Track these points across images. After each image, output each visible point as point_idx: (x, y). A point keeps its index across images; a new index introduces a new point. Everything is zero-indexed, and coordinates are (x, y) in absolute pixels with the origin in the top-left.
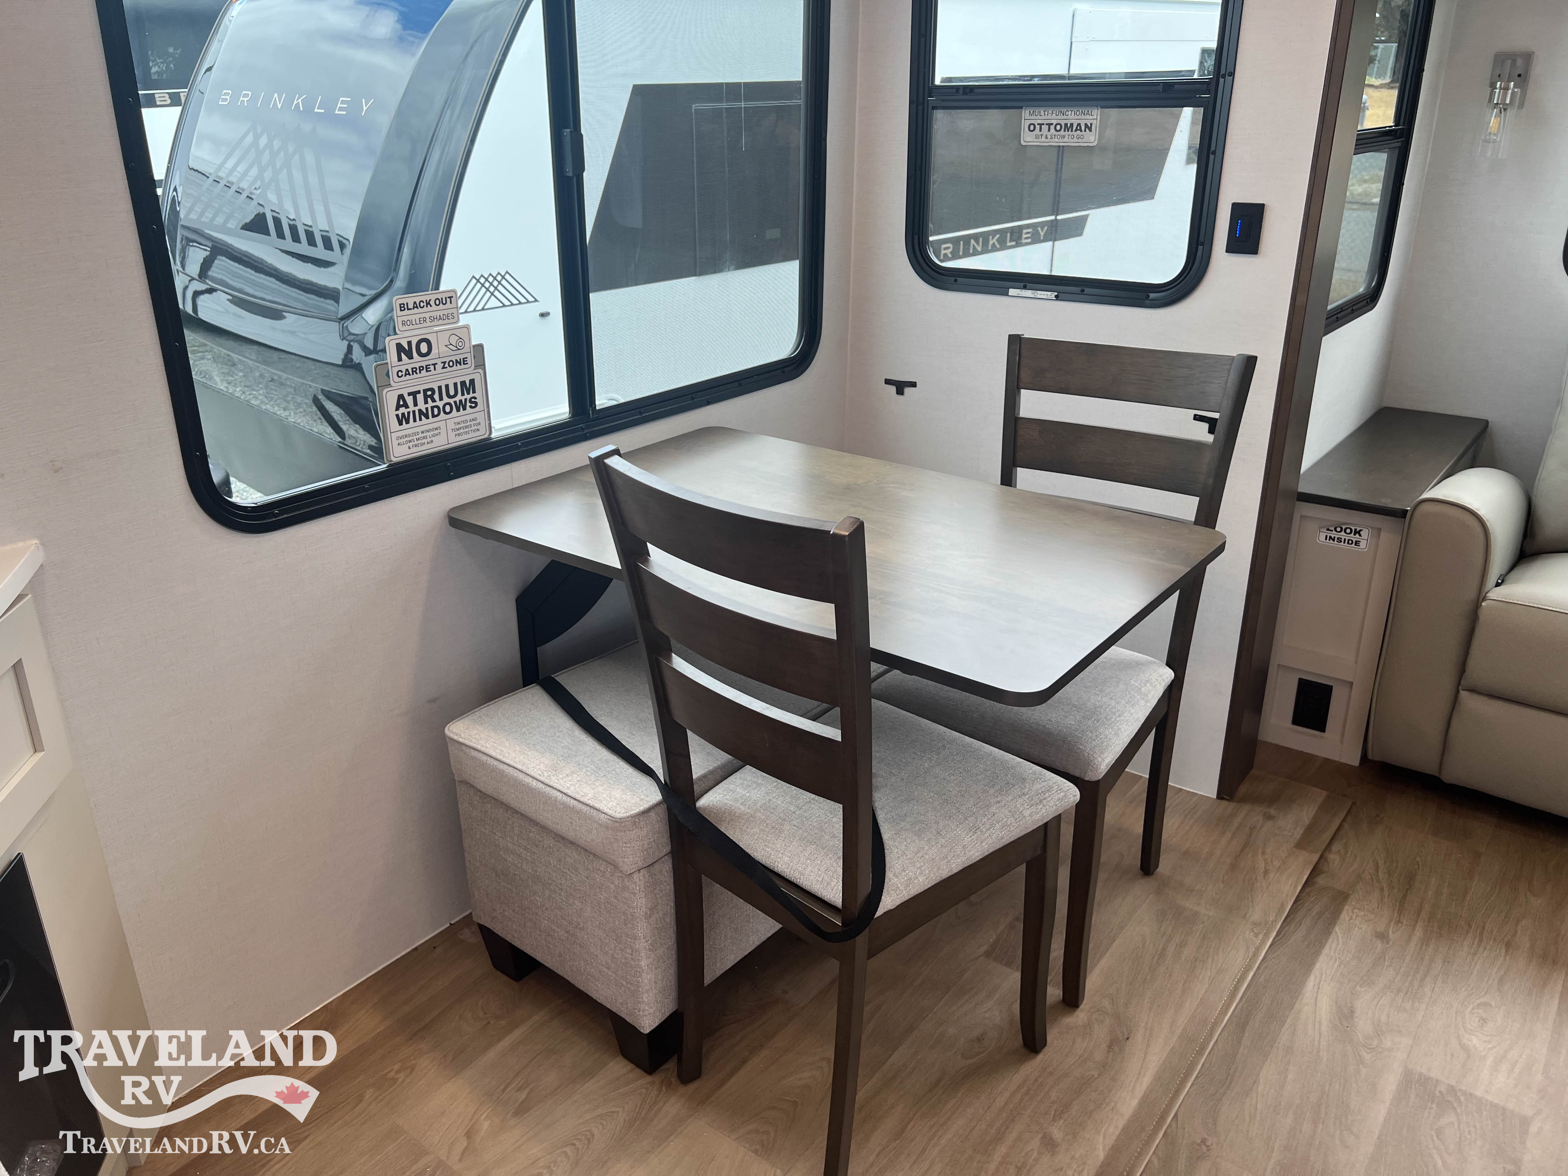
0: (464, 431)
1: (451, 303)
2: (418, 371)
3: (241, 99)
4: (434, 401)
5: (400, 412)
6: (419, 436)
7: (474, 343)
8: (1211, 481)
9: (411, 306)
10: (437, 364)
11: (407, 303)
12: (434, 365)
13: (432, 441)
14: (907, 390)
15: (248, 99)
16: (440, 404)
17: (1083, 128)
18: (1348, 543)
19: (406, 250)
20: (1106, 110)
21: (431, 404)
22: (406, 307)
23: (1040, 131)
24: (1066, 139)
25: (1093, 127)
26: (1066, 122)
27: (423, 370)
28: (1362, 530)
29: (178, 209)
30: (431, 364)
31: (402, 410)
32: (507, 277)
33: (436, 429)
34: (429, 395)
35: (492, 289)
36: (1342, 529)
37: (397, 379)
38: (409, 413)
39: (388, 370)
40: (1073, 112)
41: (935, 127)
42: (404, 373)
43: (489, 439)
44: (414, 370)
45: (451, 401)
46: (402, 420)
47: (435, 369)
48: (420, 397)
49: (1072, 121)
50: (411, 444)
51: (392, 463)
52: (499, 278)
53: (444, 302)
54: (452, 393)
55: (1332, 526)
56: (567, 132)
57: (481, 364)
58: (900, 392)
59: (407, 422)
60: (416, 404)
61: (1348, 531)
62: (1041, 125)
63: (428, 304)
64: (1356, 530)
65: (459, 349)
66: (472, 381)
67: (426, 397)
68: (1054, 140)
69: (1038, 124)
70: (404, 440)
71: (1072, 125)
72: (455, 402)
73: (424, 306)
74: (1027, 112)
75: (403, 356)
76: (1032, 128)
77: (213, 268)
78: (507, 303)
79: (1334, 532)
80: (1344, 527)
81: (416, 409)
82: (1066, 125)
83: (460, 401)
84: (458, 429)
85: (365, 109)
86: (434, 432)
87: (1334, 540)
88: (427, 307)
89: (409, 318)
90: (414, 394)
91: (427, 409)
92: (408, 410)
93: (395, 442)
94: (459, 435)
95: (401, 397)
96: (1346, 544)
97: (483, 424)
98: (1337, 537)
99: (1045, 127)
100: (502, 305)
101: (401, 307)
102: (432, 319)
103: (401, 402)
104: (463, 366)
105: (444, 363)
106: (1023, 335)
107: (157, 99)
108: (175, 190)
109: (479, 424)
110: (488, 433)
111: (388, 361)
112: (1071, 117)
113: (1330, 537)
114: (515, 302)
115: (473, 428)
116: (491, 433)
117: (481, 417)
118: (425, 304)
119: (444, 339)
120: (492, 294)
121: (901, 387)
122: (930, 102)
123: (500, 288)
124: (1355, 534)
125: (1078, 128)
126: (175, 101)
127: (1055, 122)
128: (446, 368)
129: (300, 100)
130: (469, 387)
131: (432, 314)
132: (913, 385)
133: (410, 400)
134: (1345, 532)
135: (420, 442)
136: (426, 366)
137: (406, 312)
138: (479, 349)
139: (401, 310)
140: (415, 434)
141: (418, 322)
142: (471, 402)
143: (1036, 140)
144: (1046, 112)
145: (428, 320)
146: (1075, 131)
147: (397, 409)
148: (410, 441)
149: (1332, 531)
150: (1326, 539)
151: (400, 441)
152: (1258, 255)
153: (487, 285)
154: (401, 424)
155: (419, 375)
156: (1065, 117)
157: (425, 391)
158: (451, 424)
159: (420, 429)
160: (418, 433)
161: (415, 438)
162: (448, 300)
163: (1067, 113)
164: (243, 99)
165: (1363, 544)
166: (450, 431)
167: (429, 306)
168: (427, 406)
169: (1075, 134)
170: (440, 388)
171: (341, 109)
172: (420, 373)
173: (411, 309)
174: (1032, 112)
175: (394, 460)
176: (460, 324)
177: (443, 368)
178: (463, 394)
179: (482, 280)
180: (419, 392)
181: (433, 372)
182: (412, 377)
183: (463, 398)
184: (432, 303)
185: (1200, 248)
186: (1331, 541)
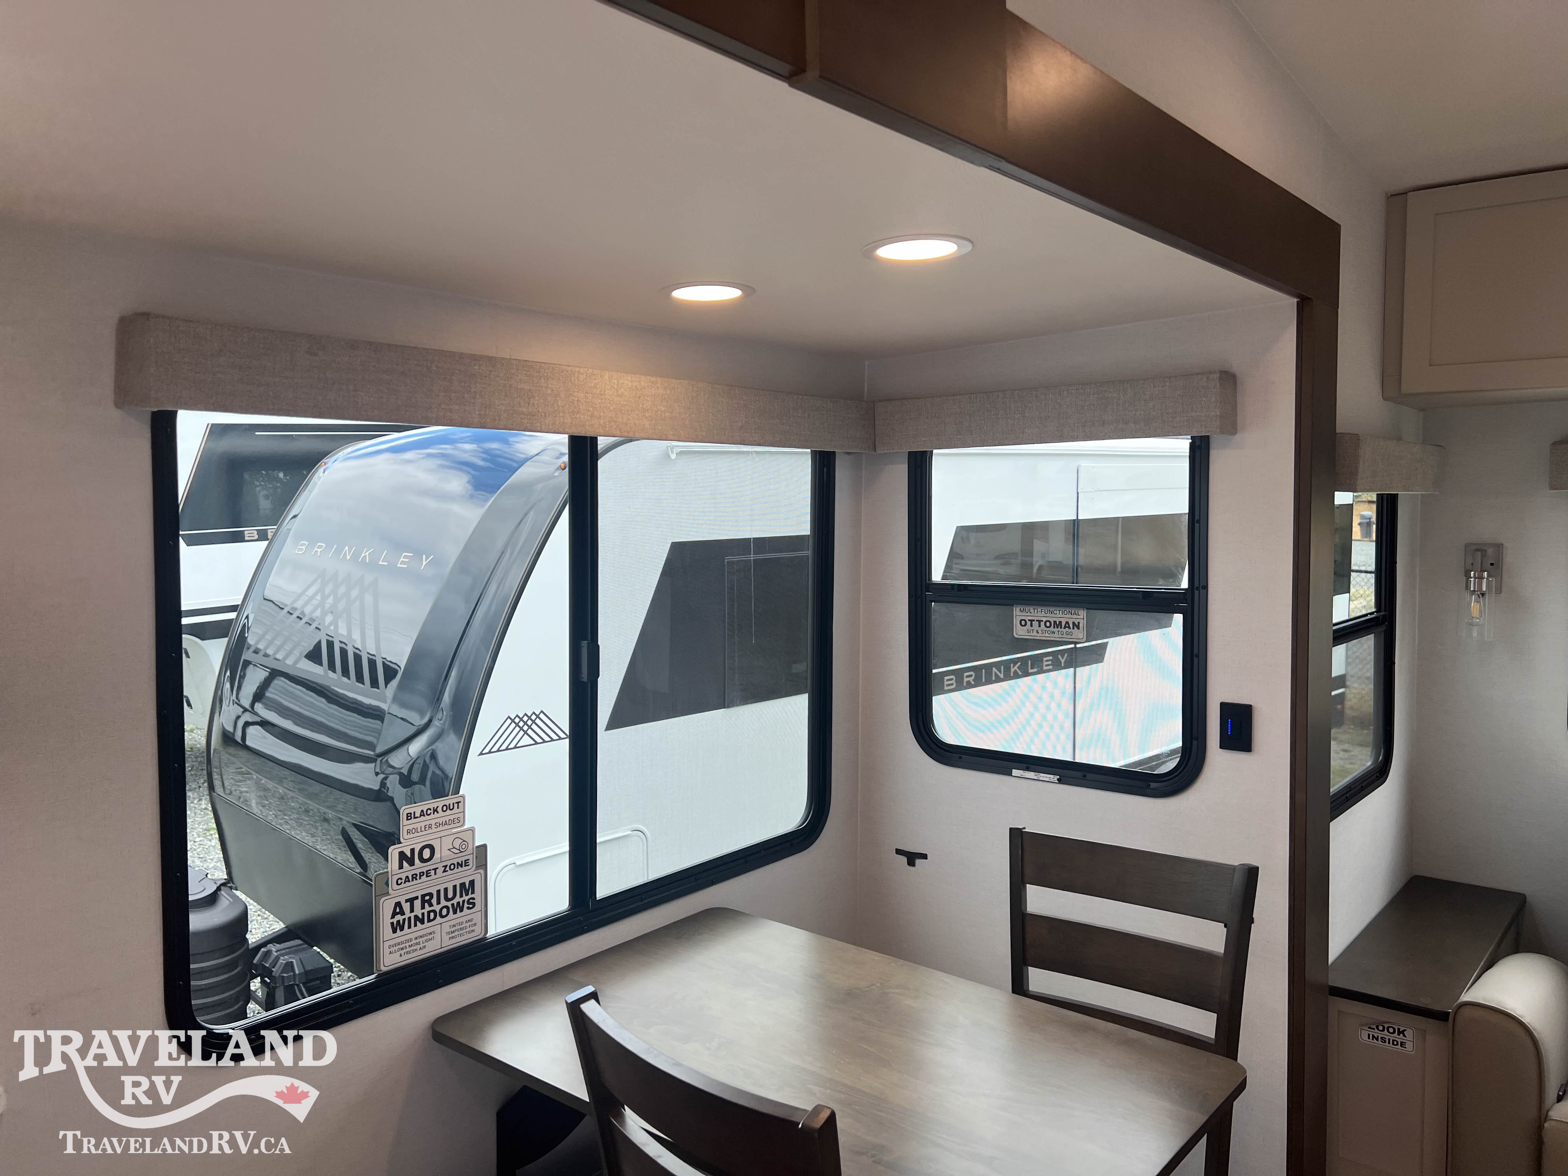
0: (459, 933)
1: (458, 808)
2: (418, 877)
3: (316, 549)
4: (431, 905)
5: (395, 920)
6: (412, 943)
7: (477, 844)
8: (1227, 997)
9: (417, 815)
10: (437, 868)
11: (414, 812)
12: (435, 869)
13: (425, 947)
14: (918, 862)
15: (321, 550)
16: (437, 908)
17: (1071, 626)
18: (1393, 1044)
19: (454, 674)
20: (1091, 611)
21: (427, 908)
22: (413, 816)
23: (1031, 626)
24: (1056, 635)
25: (1081, 625)
26: (1055, 619)
27: (423, 875)
28: (1406, 1030)
29: (246, 635)
30: (431, 869)
31: (399, 917)
32: (542, 716)
33: (431, 934)
34: (426, 899)
35: (525, 728)
36: (1384, 1027)
37: (396, 887)
38: (404, 920)
39: (388, 878)
40: (1061, 612)
41: (933, 617)
42: (403, 881)
43: (485, 938)
44: (414, 877)
45: (449, 904)
46: (396, 927)
47: (435, 874)
48: (418, 903)
49: (1061, 620)
50: (402, 952)
51: (381, 972)
52: (534, 717)
53: (451, 808)
54: (450, 895)
55: (1373, 1025)
56: (584, 643)
57: (482, 864)
58: (911, 863)
59: (402, 929)
60: (412, 910)
61: (1391, 1030)
62: (1032, 621)
63: (435, 810)
64: (1399, 1029)
65: (462, 852)
66: (472, 883)
67: (423, 902)
68: (1044, 635)
69: (1029, 620)
70: (396, 948)
71: (1060, 622)
72: (453, 905)
73: (431, 813)
74: (1018, 609)
75: (405, 864)
76: (1024, 623)
77: (270, 689)
78: (539, 740)
79: (1376, 1031)
80: (1386, 1026)
81: (412, 915)
82: (1055, 622)
83: (458, 903)
84: (452, 932)
85: (424, 563)
86: (427, 938)
87: (1377, 1039)
88: (434, 814)
89: (415, 826)
90: (411, 901)
91: (423, 914)
92: (403, 917)
93: (387, 951)
94: (453, 938)
95: (398, 904)
96: (1391, 1045)
97: (479, 924)
98: (1380, 1036)
99: (1035, 624)
100: (534, 743)
101: (407, 817)
102: (438, 824)
103: (398, 909)
104: (464, 868)
105: (446, 866)
106: (1024, 828)
107: (246, 535)
108: (247, 617)
109: (475, 924)
110: (483, 933)
111: (389, 869)
112: (1059, 616)
113: (1373, 1036)
114: (547, 739)
115: (468, 929)
116: (486, 932)
117: (477, 917)
118: (432, 811)
119: (447, 843)
120: (526, 732)
121: (912, 858)
122: (927, 596)
123: (534, 726)
124: (1399, 1034)
125: (1067, 625)
126: (262, 536)
127: (1044, 619)
128: (447, 871)
129: (367, 554)
130: (468, 888)
131: (437, 820)
132: (924, 856)
133: (406, 907)
134: (1388, 1031)
135: (413, 948)
136: (427, 871)
137: (413, 821)
138: (482, 850)
139: (407, 819)
140: (408, 941)
141: (423, 829)
142: (469, 903)
143: (1028, 634)
144: (1036, 610)
145: (433, 826)
146: (1065, 628)
147: (393, 917)
148: (402, 949)
149: (1374, 1029)
150: (1369, 1038)
151: (392, 949)
152: (1251, 753)
153: (521, 724)
154: (394, 931)
155: (419, 881)
156: (1053, 615)
157: (423, 896)
158: (446, 928)
159: (413, 936)
160: (411, 940)
161: (407, 945)
162: (456, 805)
163: (1055, 612)
164: (317, 550)
165: (1409, 1046)
166: (444, 934)
167: (436, 813)
168: (423, 911)
169: (1065, 631)
170: (438, 892)
171: (402, 563)
172: (420, 878)
173: (417, 817)
174: (1022, 609)
175: (384, 969)
176: (466, 827)
177: (445, 871)
178: (461, 896)
179: (517, 720)
180: (417, 898)
181: (433, 877)
182: (411, 883)
183: (461, 900)
184: (439, 809)
185: (1195, 742)
186: (1375, 1041)
